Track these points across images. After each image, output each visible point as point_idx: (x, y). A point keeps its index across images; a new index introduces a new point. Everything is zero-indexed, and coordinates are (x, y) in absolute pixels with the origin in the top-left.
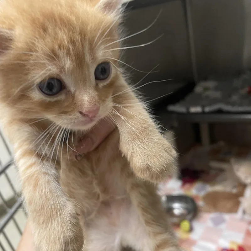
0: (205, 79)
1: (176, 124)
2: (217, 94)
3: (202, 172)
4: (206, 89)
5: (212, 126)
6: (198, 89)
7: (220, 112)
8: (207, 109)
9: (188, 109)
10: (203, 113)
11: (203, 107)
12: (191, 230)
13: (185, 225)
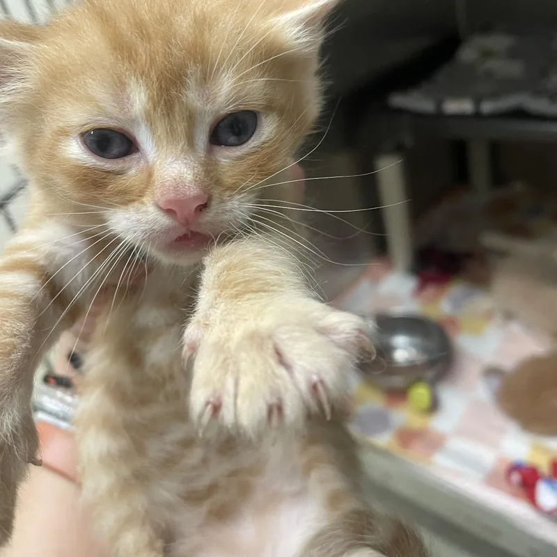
0: (486, 28)
1: (408, 140)
2: (514, 69)
3: (469, 256)
4: (487, 54)
5: (496, 149)
6: (467, 54)
7: (520, 114)
8: (487, 107)
9: (439, 104)
10: (478, 115)
11: (478, 101)
12: (434, 406)
13: (421, 393)
